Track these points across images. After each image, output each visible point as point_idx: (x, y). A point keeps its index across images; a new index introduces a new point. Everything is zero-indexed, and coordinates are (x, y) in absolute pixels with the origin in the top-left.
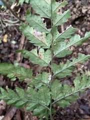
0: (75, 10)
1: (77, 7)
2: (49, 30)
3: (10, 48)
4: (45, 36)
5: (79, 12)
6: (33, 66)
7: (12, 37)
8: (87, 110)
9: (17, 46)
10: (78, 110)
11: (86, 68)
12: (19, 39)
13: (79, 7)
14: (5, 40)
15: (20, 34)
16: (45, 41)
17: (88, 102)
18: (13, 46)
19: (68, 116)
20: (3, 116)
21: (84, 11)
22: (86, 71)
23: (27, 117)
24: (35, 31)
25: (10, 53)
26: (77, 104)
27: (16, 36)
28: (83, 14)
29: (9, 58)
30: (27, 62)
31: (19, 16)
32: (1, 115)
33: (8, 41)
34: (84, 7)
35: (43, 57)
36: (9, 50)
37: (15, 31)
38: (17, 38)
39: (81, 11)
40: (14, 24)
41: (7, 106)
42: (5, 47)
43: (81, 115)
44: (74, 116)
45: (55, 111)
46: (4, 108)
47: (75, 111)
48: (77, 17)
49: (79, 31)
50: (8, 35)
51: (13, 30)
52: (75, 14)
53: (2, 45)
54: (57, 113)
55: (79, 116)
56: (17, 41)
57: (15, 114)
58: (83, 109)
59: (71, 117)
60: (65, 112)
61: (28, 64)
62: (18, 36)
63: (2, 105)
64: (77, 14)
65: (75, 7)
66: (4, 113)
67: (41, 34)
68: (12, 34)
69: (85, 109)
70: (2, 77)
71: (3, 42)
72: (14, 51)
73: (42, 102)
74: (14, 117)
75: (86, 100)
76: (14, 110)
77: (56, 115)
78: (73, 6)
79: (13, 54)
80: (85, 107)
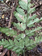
0: (36, 3)
1: (37, 2)
2: (26, 15)
3: (5, 21)
4: (24, 17)
5: (38, 4)
6: (16, 30)
7: (6, 16)
8: (41, 51)
9: (8, 20)
10: (36, 50)
11: (41, 31)
12: (9, 17)
13: (38, 2)
14: (3, 17)
15: (10, 14)
16: (24, 19)
17: (41, 47)
18: (7, 20)
19: (32, 53)
20: (1, 53)
21: (40, 4)
22: (41, 32)
23: (13, 53)
24: (20, 15)
25: (5, 23)
26: (36, 47)
27: (8, 15)
28: (40, 5)
29: (4, 26)
30: (13, 28)
31: (9, 6)
32: (0, 52)
33: (4, 18)
34: (41, 2)
35: (22, 27)
36: (5, 22)
37: (8, 13)
38: (9, 16)
39: (39, 3)
40: (7, 9)
41: (3, 48)
42: (3, 21)
43: (38, 53)
44: (35, 53)
45: (26, 51)
46: (2, 49)
47: (35, 51)
48: (37, 6)
49: (38, 13)
50: (4, 15)
51: (7, 13)
52: (36, 5)
53: (1, 20)
54: (26, 52)
55: (37, 53)
56: (9, 18)
57: (7, 52)
58: (39, 50)
59: (33, 53)
60: (30, 51)
61: (13, 29)
62: (9, 15)
63: (1, 47)
64: (37, 5)
65: (36, 1)
66: (2, 51)
67: (22, 16)
68: (6, 15)
69: (40, 50)
70: (1, 34)
71: (2, 18)
72: (7, 23)
73: (20, 47)
74: (6, 53)
75: (40, 46)
76: (6, 50)
77: (26, 53)
78: (35, 1)
79: (7, 24)
80: (40, 49)
